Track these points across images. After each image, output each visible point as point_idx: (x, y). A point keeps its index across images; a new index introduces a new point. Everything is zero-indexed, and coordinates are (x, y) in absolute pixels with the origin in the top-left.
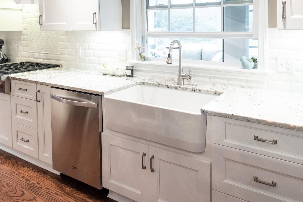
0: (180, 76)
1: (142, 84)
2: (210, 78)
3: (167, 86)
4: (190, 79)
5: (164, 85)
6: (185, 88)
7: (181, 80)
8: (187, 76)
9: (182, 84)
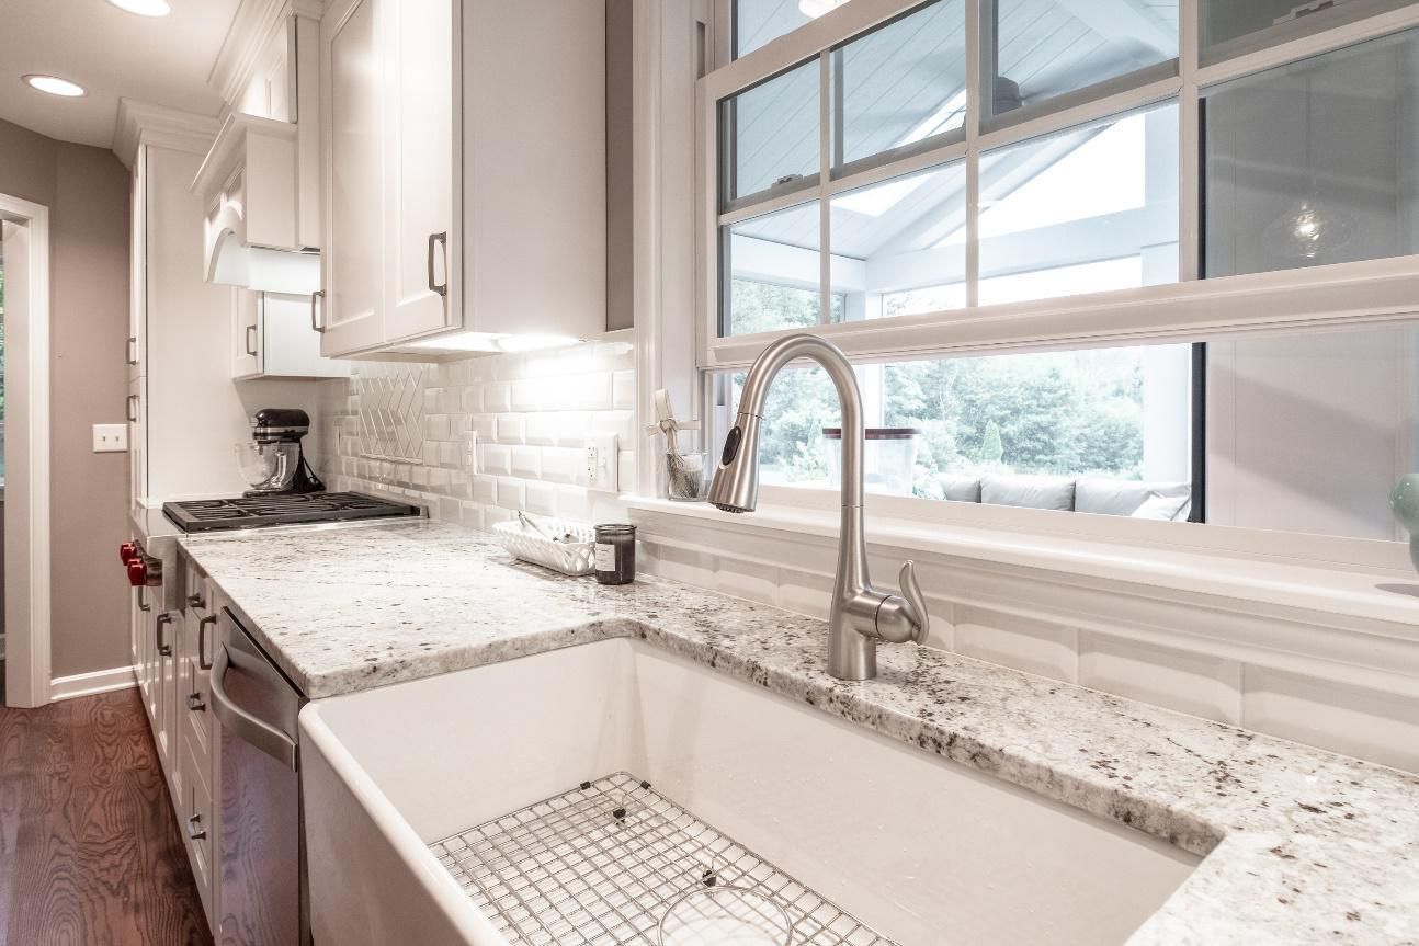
0: (844, 606)
1: (633, 635)
2: (1086, 643)
3: (758, 673)
4: (910, 637)
5: (741, 663)
6: (871, 708)
7: (853, 641)
8: (887, 612)
9: (862, 671)
